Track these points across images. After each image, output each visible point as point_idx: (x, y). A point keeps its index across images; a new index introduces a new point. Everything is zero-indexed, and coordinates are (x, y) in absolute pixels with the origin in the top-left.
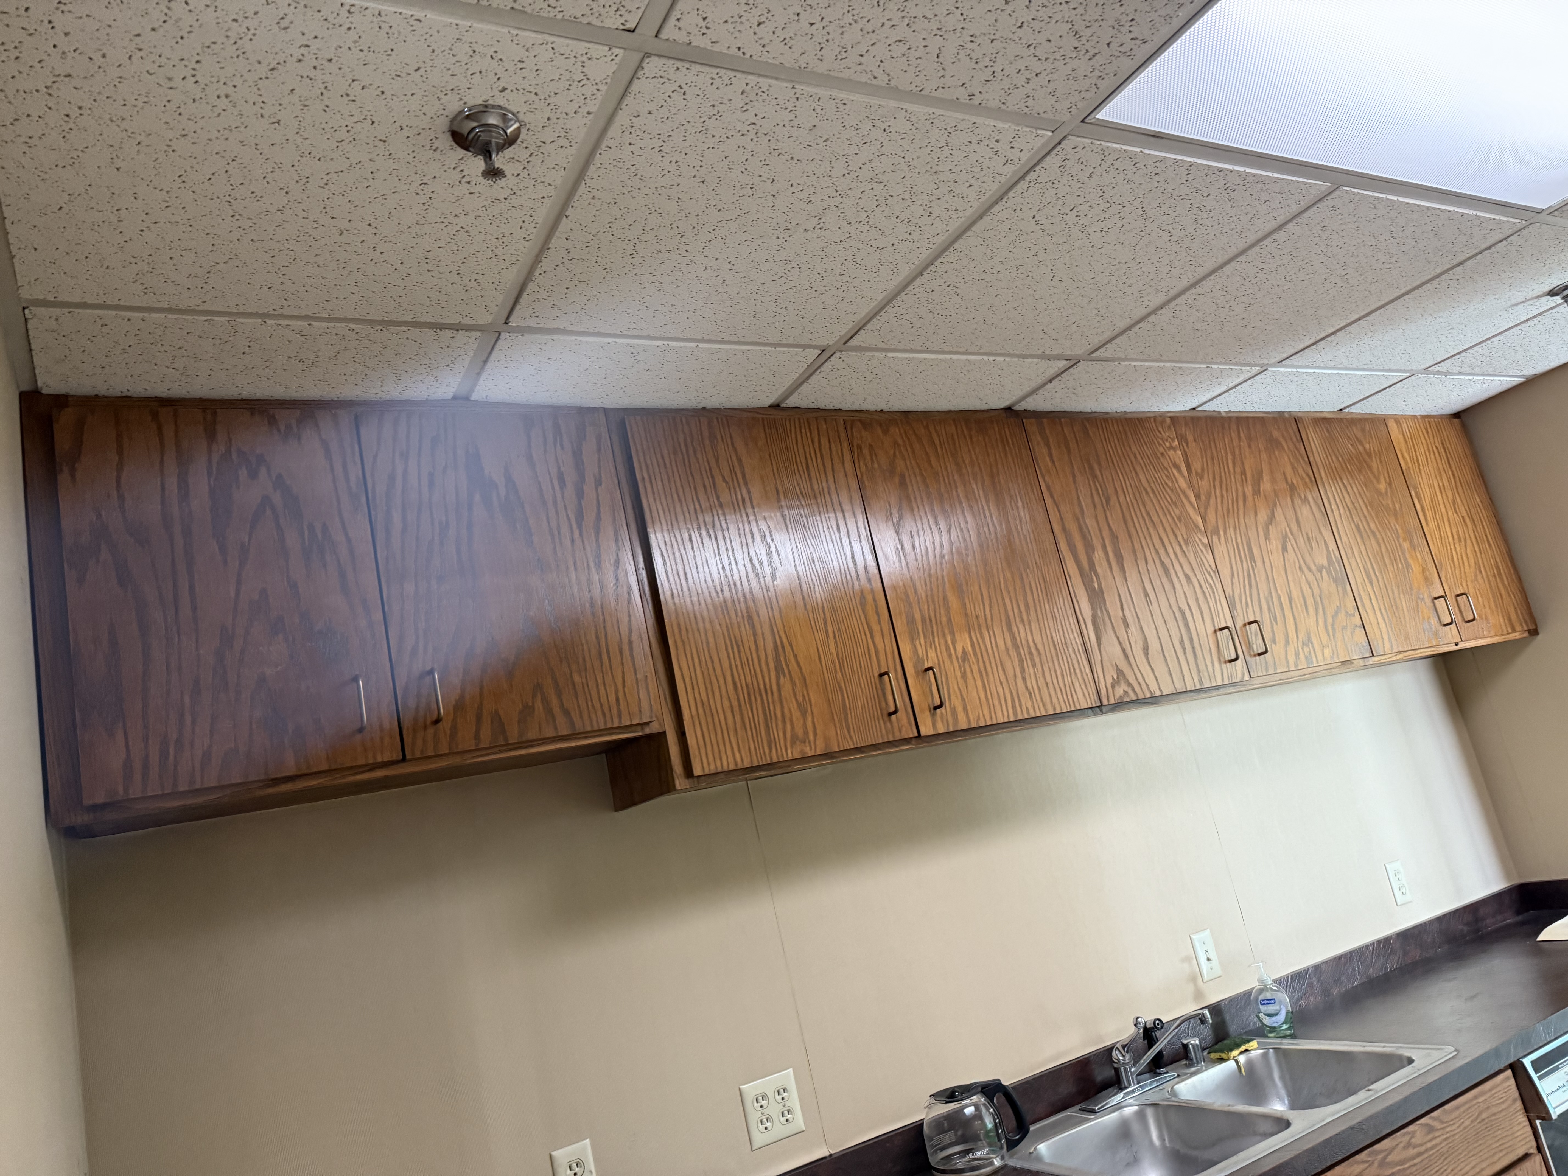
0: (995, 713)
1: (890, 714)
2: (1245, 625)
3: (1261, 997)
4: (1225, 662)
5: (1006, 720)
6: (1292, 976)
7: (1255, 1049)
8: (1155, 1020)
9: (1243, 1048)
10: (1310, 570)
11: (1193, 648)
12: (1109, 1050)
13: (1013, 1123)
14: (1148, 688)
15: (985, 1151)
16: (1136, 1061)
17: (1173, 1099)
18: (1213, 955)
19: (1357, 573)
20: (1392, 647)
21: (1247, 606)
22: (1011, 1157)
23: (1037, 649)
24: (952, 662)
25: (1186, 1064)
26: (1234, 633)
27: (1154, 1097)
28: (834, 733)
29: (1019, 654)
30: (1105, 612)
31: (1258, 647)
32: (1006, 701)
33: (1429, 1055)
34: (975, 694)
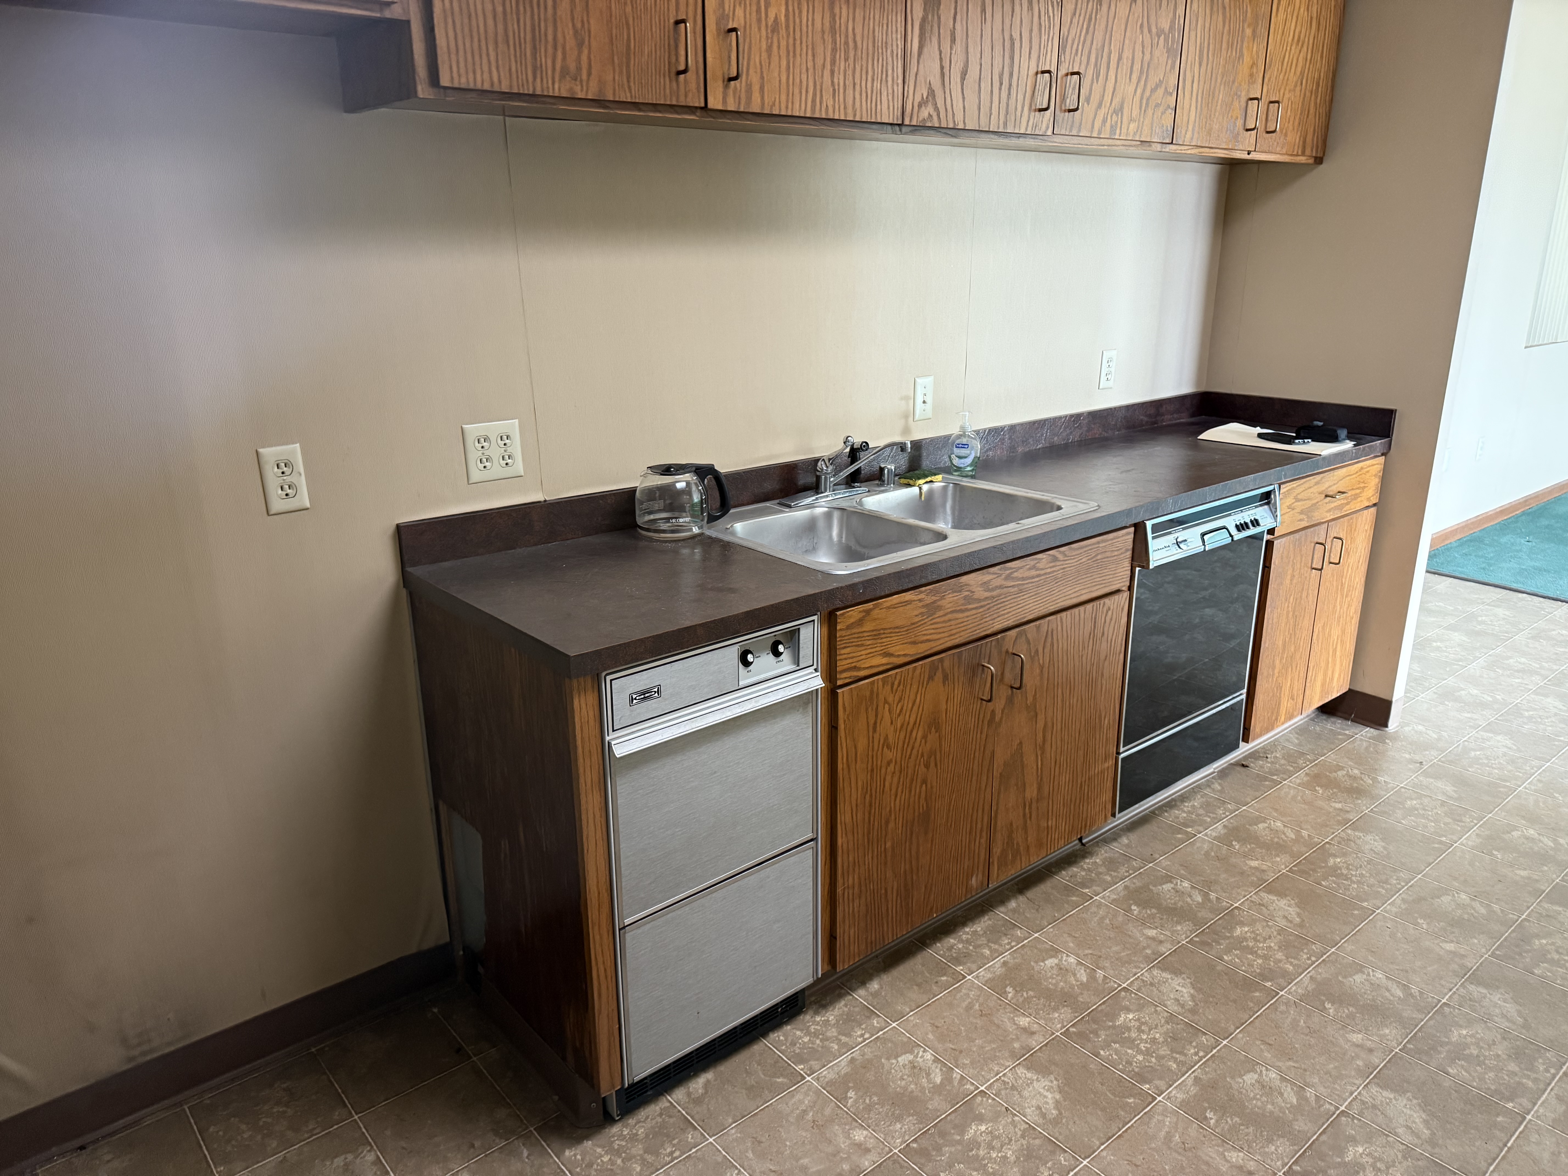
0: (793, 103)
1: (679, 73)
2: (1067, 75)
3: (958, 442)
4: (1035, 111)
5: (802, 115)
6: (990, 430)
7: (939, 482)
8: (863, 442)
9: (929, 479)
10: (1150, 31)
11: (1010, 85)
12: (816, 461)
13: (718, 504)
14: (953, 117)
15: (687, 519)
16: (836, 472)
17: (859, 507)
18: (929, 399)
19: (1192, 48)
20: (1192, 139)
21: (1076, 54)
22: (709, 528)
23: (855, 42)
24: (759, 29)
25: (878, 484)
26: (1054, 80)
27: (844, 504)
28: (610, 77)
29: (834, 42)
30: (936, 17)
31: (1071, 103)
32: (807, 92)
33: (1076, 506)
34: (776, 74)
